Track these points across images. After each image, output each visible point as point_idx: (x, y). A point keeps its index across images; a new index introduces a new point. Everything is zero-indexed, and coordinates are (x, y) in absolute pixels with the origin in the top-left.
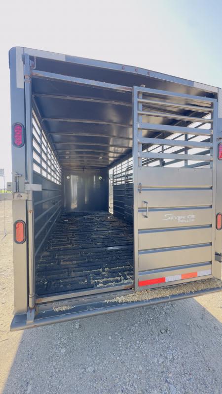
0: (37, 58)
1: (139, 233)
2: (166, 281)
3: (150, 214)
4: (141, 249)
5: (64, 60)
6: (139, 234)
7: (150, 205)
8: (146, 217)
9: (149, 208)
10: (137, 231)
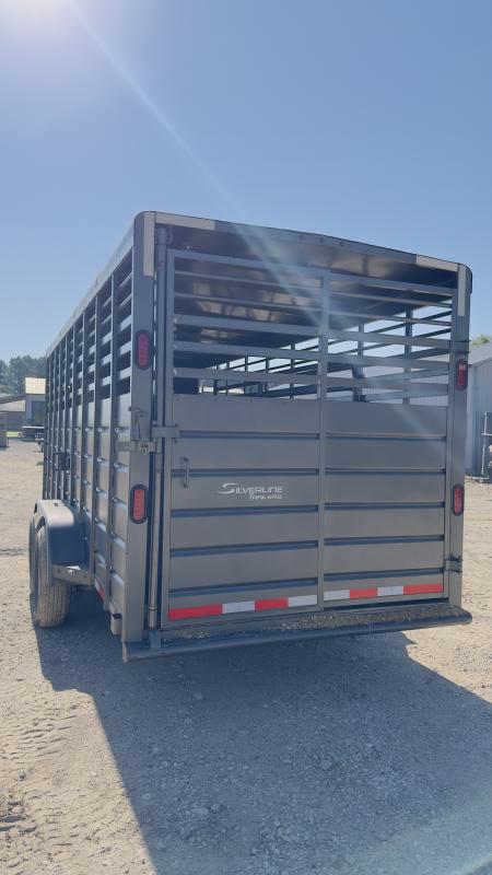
0: (175, 227)
1: (172, 516)
2: (225, 612)
3: (192, 481)
4: (177, 547)
5: (211, 227)
6: (173, 520)
7: (193, 465)
8: (185, 486)
9: (191, 471)
10: (169, 512)
